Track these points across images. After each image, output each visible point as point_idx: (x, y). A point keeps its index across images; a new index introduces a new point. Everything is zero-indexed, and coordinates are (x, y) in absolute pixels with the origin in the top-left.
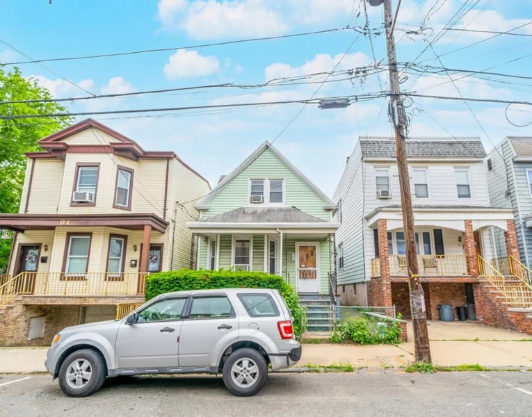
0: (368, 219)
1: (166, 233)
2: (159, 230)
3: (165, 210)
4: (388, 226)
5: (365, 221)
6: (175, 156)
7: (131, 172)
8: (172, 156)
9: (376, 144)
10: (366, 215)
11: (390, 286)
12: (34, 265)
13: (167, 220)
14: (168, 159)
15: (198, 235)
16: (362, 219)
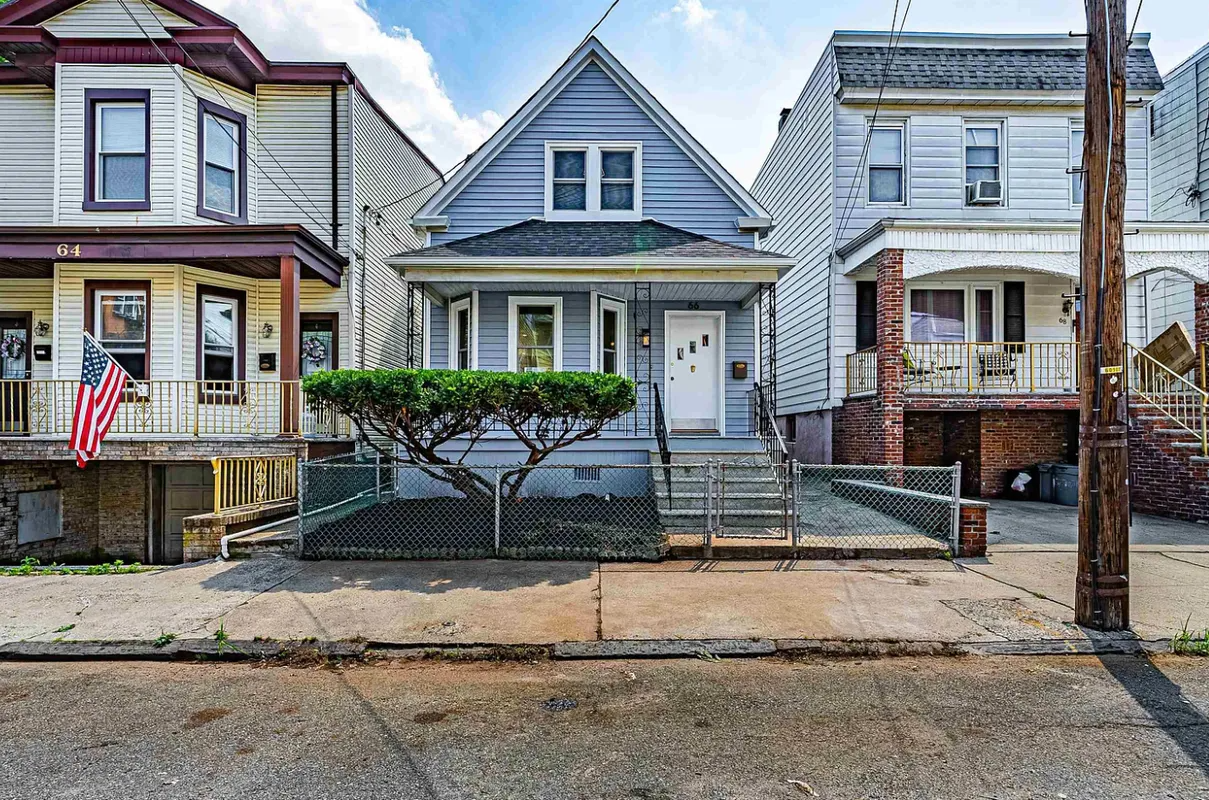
0: (843, 254)
1: (343, 288)
2: (326, 280)
3: (335, 225)
4: (905, 267)
5: (836, 259)
6: (352, 79)
7: (240, 121)
8: (345, 79)
9: (878, 56)
10: (842, 244)
11: (900, 418)
12: (22, 362)
13: (342, 251)
14: (335, 85)
15: (423, 286)
16: (830, 257)
